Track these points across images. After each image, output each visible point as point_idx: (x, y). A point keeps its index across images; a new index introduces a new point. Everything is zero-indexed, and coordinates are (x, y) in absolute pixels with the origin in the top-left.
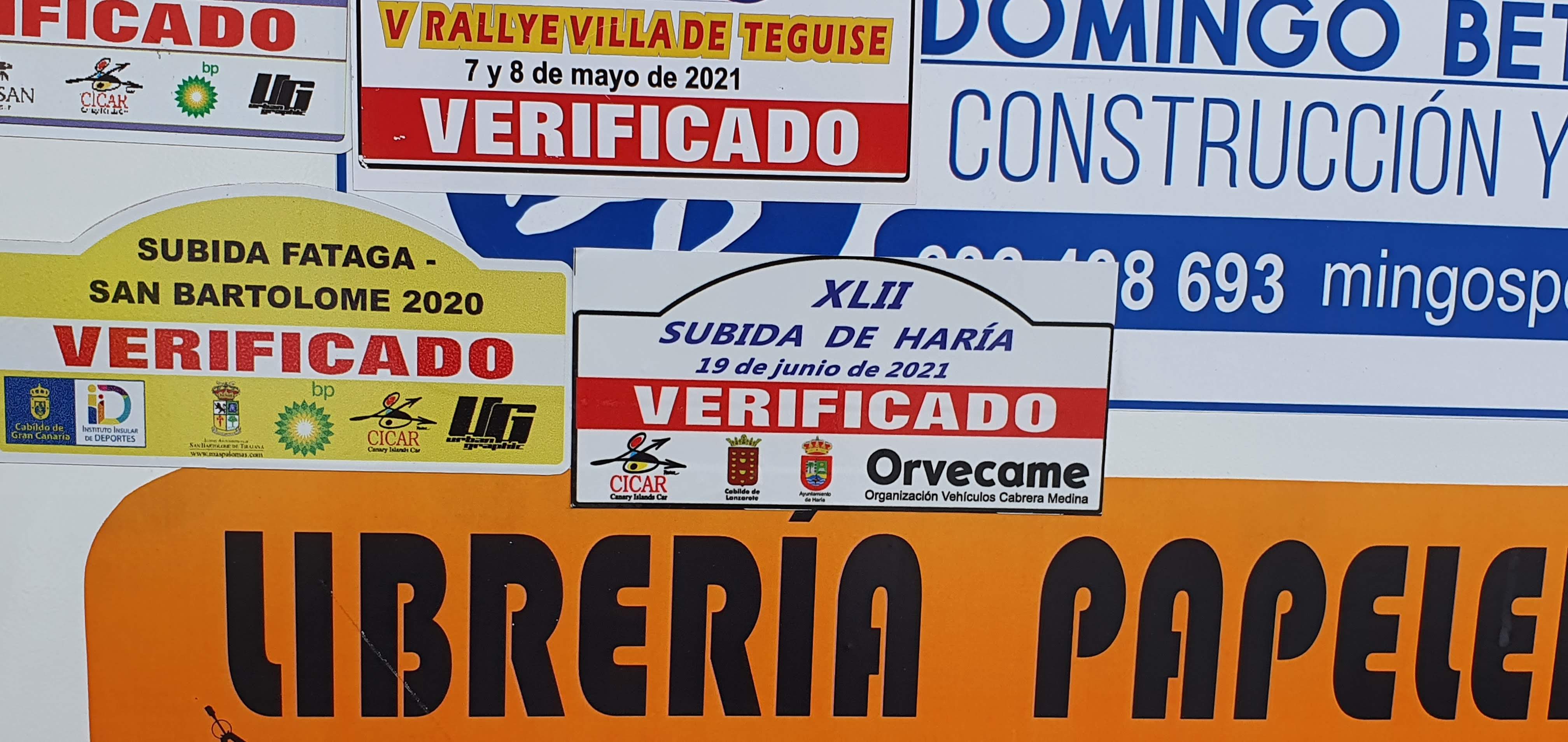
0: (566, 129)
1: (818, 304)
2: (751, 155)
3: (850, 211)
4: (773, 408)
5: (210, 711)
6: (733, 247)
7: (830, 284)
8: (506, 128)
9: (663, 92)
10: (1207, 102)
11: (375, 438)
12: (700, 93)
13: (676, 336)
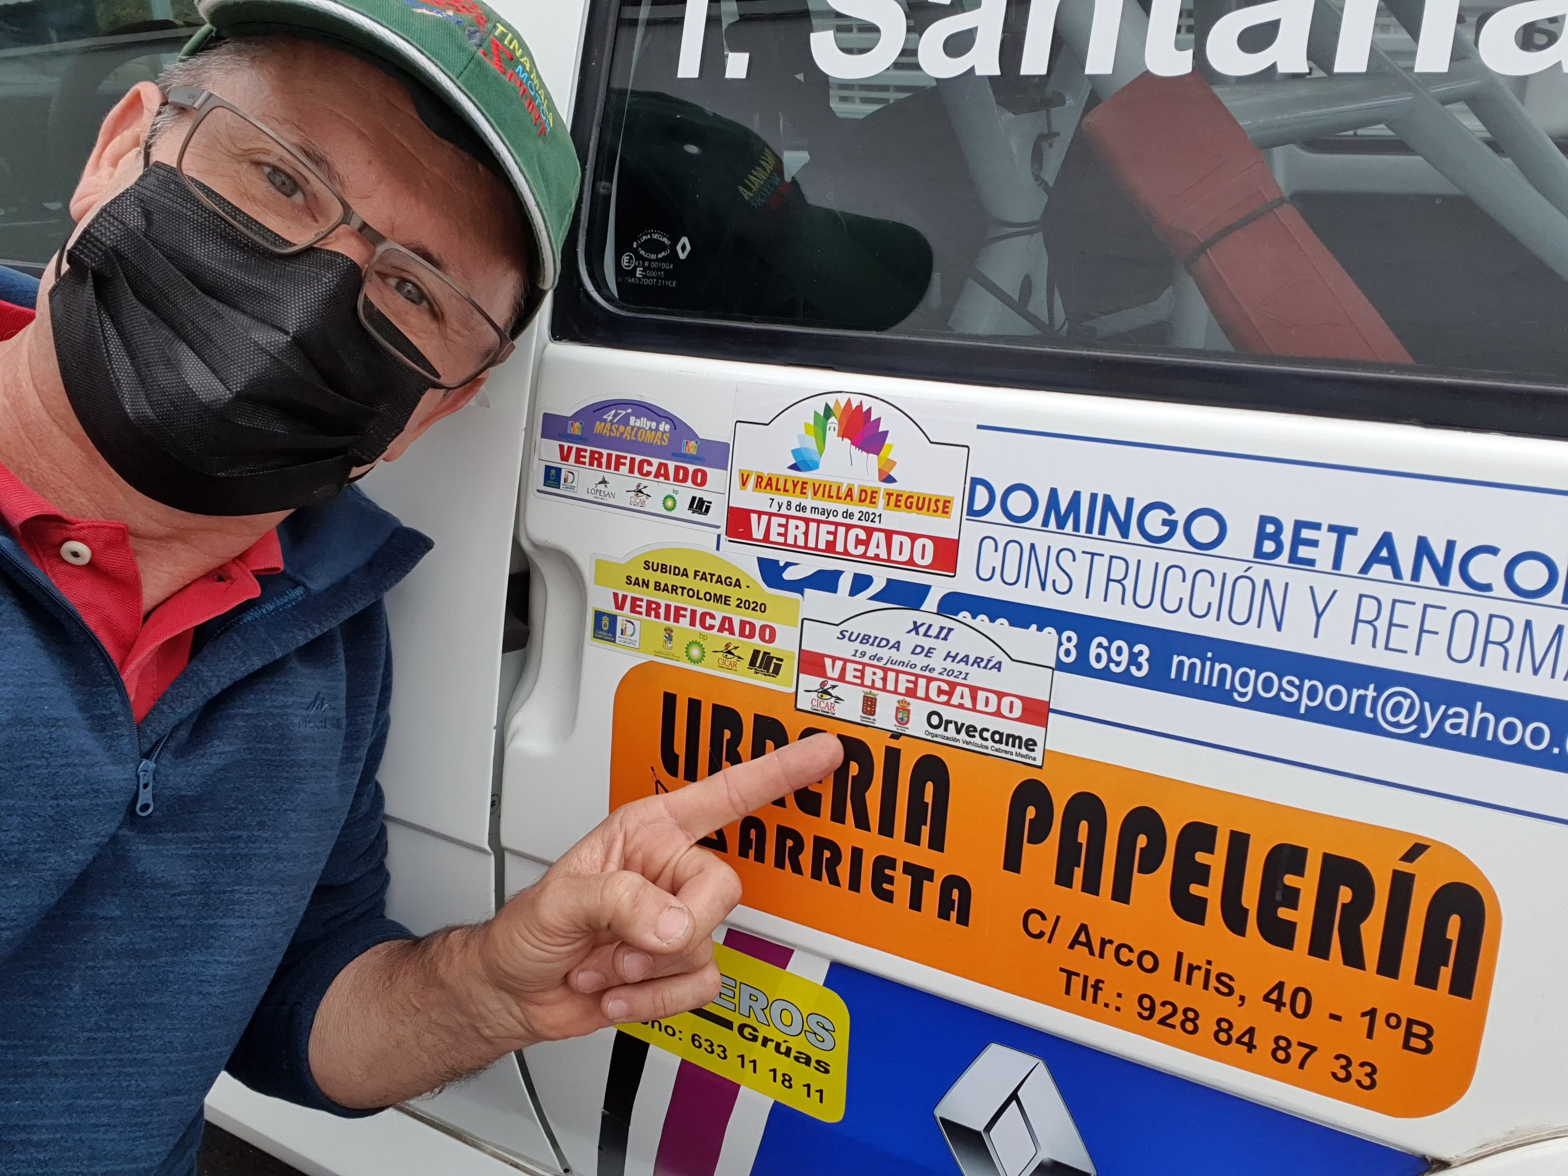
0: (806, 534)
1: (909, 632)
2: (884, 555)
3: (926, 588)
4: (884, 679)
5: (652, 768)
6: (872, 598)
7: (915, 623)
8: (782, 530)
9: (848, 521)
10: (1112, 557)
11: (721, 662)
12: (863, 523)
13: (844, 637)
